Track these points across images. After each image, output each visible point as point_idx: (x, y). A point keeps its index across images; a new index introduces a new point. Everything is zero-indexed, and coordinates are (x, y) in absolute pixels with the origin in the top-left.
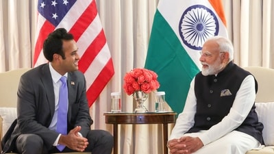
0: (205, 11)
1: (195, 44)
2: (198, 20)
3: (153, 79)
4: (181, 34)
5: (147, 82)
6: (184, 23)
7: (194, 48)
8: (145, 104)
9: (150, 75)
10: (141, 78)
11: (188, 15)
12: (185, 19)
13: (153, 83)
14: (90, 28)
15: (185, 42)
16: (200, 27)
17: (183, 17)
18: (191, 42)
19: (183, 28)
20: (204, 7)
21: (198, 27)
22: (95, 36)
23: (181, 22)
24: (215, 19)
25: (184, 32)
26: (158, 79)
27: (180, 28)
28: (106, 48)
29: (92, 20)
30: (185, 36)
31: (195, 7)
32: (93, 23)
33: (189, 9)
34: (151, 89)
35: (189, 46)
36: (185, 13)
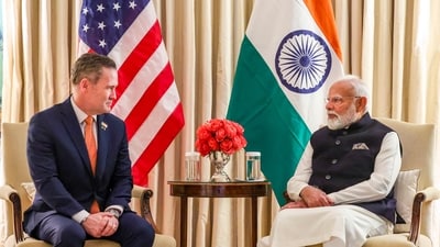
0: (312, 39)
1: (298, 85)
2: (302, 51)
3: (238, 134)
4: (278, 70)
5: (228, 138)
6: (283, 55)
7: (297, 90)
8: (227, 169)
9: (233, 127)
10: (221, 133)
11: (287, 44)
12: (284, 50)
13: (237, 140)
14: (151, 61)
15: (284, 82)
16: (304, 61)
17: (281, 47)
18: (292, 82)
19: (282, 61)
20: (310, 33)
21: (302, 61)
22: (158, 71)
23: (278, 54)
24: (327, 49)
25: (282, 68)
26: (244, 135)
27: (277, 62)
28: (173, 89)
29: (154, 50)
30: (284, 73)
31: (298, 33)
32: (155, 54)
33: (290, 36)
34: (235, 148)
35: (290, 87)
36: (285, 41)
